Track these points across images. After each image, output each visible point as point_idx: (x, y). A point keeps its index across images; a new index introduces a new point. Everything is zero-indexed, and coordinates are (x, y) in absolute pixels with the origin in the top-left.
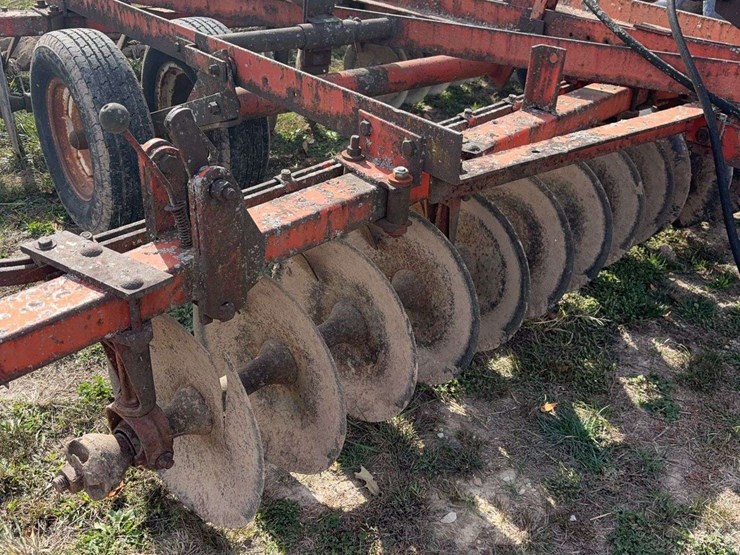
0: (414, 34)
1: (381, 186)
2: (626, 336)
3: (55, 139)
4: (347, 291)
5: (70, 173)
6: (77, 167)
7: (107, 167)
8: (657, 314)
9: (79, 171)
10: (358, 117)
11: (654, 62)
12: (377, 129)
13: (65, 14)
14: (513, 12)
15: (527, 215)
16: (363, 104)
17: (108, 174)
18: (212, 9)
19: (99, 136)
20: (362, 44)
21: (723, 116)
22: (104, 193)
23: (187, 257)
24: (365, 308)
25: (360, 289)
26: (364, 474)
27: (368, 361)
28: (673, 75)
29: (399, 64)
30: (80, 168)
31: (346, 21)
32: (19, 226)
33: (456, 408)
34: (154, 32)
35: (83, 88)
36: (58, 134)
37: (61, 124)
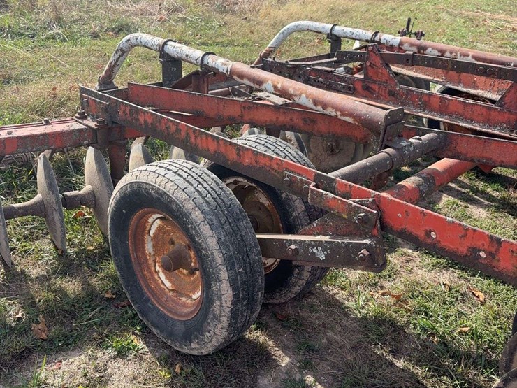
3: (133, 255)
5: (148, 287)
6: (155, 281)
7: (229, 304)
9: (157, 284)
13: (110, 125)
14: (507, 115)
17: (229, 310)
22: (220, 326)
30: (160, 282)
31: (414, 141)
35: (205, 229)
36: (136, 250)
37: (139, 244)
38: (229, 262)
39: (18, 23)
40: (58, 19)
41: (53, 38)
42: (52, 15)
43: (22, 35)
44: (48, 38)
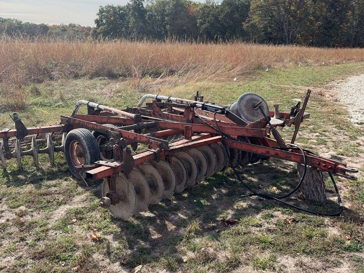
0: (161, 125)
1: (154, 152)
2: (215, 189)
3: (71, 156)
4: (149, 176)
5: (74, 164)
7: (89, 159)
8: (223, 184)
10: (149, 141)
11: (212, 127)
12: (153, 143)
14: (185, 118)
15: (188, 162)
16: (150, 138)
17: (90, 161)
18: (109, 122)
19: (88, 152)
20: (148, 128)
21: (226, 138)
23: (122, 163)
24: (153, 178)
25: (152, 175)
26: (155, 212)
27: (154, 191)
28: (216, 130)
29: (158, 132)
30: (77, 163)
31: (145, 123)
32: (61, 179)
33: (174, 202)
34: (98, 128)
35: (84, 141)
36: (71, 154)
37: (72, 152)
38: (89, 149)
39: (44, 101)
40: (62, 99)
41: (59, 106)
42: (59, 97)
43: (46, 105)
44: (57, 107)
